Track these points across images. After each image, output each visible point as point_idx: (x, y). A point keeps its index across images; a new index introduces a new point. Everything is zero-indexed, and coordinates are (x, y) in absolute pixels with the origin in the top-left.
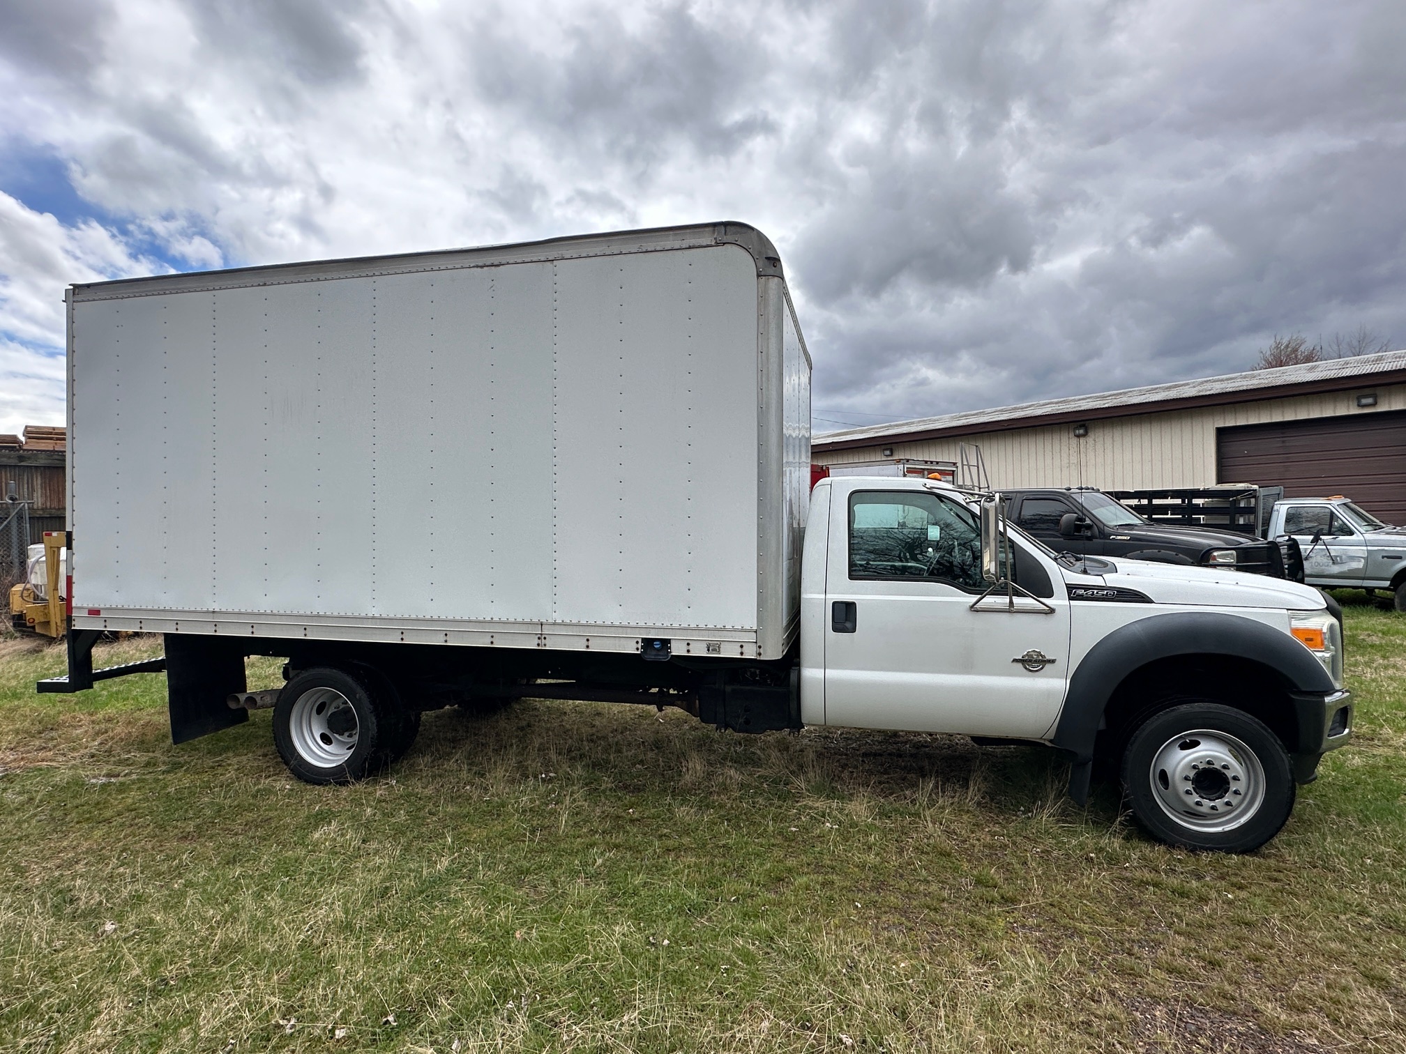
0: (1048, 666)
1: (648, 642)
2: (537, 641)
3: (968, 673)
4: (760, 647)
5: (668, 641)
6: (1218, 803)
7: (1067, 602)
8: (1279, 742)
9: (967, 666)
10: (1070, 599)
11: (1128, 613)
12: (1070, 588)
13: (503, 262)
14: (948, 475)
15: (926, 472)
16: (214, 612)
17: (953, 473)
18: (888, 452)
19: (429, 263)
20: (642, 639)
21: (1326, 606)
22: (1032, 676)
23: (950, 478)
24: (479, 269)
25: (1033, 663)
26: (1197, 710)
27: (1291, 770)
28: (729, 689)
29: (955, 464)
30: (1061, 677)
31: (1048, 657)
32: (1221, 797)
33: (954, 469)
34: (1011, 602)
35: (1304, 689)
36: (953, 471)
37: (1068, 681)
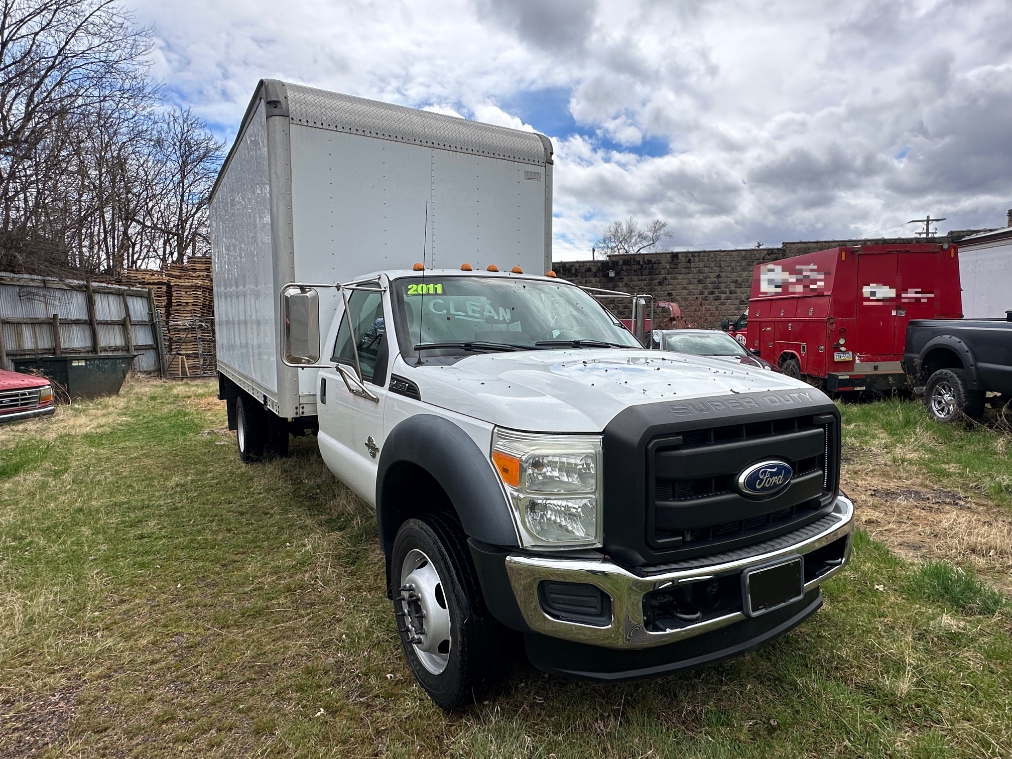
0: (377, 454)
3: (354, 449)
4: (278, 407)
7: (386, 392)
9: (354, 443)
10: (389, 389)
12: (395, 376)
22: (373, 462)
31: (376, 446)
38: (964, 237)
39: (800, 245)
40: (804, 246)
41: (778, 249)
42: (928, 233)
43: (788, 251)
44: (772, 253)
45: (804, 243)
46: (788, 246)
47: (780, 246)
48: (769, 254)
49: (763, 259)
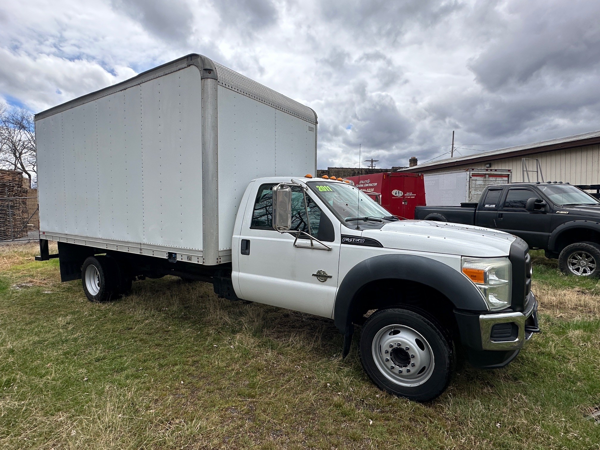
0: (328, 279)
1: (170, 254)
2: (139, 251)
3: (294, 280)
4: (204, 259)
5: (176, 254)
6: (404, 369)
7: (339, 245)
8: (443, 338)
9: (293, 276)
10: (342, 243)
11: (372, 252)
12: (343, 236)
13: (127, 87)
14: (505, 177)
15: (487, 176)
16: (66, 234)
17: (508, 176)
18: (488, 166)
19: (111, 91)
20: (168, 252)
21: (509, 255)
22: (321, 284)
23: (506, 179)
24: (121, 92)
25: (322, 277)
26: (397, 312)
27: (449, 357)
28: (222, 278)
29: (509, 171)
30: (335, 286)
31: (329, 275)
32: (406, 366)
33: (509, 173)
34: (312, 243)
35: (458, 307)
36: (508, 175)
37: (338, 289)
38: (397, 170)
39: (335, 169)
40: (337, 170)
41: (326, 171)
42: (372, 166)
43: (330, 172)
44: (324, 172)
45: (337, 168)
46: (330, 169)
47: (327, 169)
48: (322, 173)
49: (320, 175)
